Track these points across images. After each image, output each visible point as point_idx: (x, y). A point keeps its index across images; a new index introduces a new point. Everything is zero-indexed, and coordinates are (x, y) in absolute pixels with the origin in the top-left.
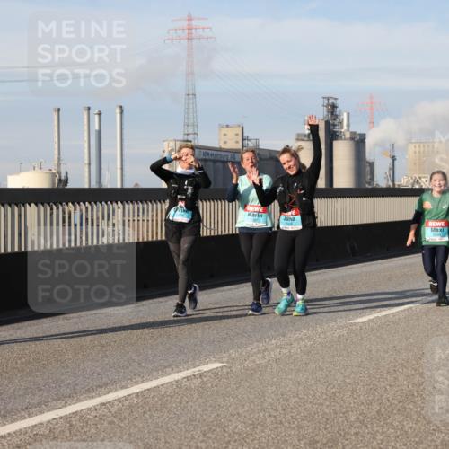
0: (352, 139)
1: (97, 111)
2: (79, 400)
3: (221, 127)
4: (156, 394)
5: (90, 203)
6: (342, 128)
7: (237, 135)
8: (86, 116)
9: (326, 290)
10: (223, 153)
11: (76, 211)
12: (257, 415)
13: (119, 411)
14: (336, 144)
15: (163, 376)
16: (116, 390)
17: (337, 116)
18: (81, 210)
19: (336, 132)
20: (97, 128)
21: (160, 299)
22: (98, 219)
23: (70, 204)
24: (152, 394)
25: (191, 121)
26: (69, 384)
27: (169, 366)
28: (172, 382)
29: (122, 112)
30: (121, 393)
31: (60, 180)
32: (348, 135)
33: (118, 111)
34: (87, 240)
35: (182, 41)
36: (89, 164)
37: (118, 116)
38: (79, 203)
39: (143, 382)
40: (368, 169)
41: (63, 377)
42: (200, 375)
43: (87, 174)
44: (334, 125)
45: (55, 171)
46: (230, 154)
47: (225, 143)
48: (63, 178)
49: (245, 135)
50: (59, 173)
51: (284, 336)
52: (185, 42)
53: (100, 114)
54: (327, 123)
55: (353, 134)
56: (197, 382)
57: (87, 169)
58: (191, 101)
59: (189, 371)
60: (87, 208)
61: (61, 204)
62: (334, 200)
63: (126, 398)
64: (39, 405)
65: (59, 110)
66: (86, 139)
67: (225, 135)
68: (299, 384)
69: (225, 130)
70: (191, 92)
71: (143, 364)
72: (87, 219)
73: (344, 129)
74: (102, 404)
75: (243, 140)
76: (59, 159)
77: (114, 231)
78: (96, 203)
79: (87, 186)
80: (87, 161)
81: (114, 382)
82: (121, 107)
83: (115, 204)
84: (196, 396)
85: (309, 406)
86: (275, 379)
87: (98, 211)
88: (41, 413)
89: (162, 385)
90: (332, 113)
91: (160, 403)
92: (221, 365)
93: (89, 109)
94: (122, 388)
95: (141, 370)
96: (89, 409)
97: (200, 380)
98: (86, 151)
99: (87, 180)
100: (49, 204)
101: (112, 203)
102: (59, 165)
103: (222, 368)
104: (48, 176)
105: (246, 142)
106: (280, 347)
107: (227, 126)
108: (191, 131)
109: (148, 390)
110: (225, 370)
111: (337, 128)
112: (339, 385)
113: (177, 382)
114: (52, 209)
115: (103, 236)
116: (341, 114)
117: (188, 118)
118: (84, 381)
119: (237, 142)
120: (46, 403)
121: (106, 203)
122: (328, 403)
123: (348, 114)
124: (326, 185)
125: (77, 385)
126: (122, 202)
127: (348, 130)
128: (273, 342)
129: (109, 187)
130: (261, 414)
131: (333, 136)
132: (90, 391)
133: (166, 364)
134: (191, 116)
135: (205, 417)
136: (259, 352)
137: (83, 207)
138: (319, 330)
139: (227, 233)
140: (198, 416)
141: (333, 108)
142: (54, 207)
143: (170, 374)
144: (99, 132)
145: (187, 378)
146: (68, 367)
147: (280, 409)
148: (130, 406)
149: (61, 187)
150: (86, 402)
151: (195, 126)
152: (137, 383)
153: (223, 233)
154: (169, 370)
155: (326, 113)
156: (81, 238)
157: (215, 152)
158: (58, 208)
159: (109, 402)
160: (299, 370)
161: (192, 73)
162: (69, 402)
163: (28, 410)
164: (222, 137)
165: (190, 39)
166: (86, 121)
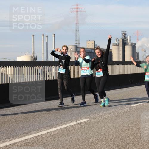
0: (131, 45)
1: (46, 36)
2: (40, 131)
3: (87, 41)
4: (66, 129)
5: (44, 66)
6: (128, 41)
7: (93, 44)
8: (43, 37)
9: (122, 95)
10: (88, 50)
11: (39, 69)
12: (99, 137)
13: (54, 135)
14: (126, 46)
15: (68, 123)
16: (53, 128)
17: (126, 37)
18: (41, 69)
19: (126, 43)
20: (46, 41)
21: (67, 98)
22: (47, 71)
23: (38, 66)
25: (77, 39)
26: (37, 126)
27: (70, 120)
28: (71, 126)
29: (55, 36)
30: (54, 129)
31: (34, 59)
32: (130, 44)
33: (53, 35)
34: (43, 78)
35: (75, 12)
36: (44, 53)
37: (53, 37)
38: (40, 66)
39: (61, 125)
40: (137, 55)
41: (35, 124)
42: (81, 123)
43: (43, 57)
44: (125, 40)
45: (32, 56)
46: (90, 50)
47: (89, 46)
48: (35, 58)
49: (95, 43)
50: (34, 56)
51: (108, 111)
52: (75, 13)
53: (47, 37)
54: (123, 40)
55: (132, 43)
56: (79, 126)
57: (43, 55)
58: (77, 32)
59: (77, 122)
60: (43, 68)
61: (35, 66)
62: (125, 65)
63: (56, 131)
64: (27, 132)
65: (34, 35)
66: (43, 45)
67: (89, 44)
68: (113, 126)
70: (77, 29)
71: (62, 120)
72: (43, 72)
73: (129, 42)
74: (48, 133)
75: (95, 45)
76: (34, 51)
77: (52, 75)
78: (46, 66)
79: (43, 61)
80: (43, 52)
81: (52, 125)
82: (54, 34)
83: (52, 66)
85: (117, 134)
86: (105, 125)
87: (47, 69)
88: (28, 135)
89: (68, 127)
90: (125, 37)
91: (67, 132)
92: (87, 120)
93: (44, 35)
94: (55, 127)
95: (61, 121)
96: (44, 134)
98: (43, 49)
99: (43, 59)
100: (31, 66)
101: (51, 66)
102: (34, 53)
103: (88, 121)
104: (30, 57)
105: (96, 46)
106: (107, 114)
107: (90, 41)
108: (77, 42)
109: (63, 128)
110: (88, 122)
111: (126, 42)
112: (127, 127)
113: (73, 125)
114: (31, 68)
115: (48, 77)
116: (127, 36)
117: (76, 38)
118: (42, 125)
119: (93, 46)
120: (30, 132)
121: (49, 66)
122: (123, 133)
123: (130, 37)
124: (122, 60)
125: (40, 126)
126: (54, 66)
127: (130, 42)
128: (105, 112)
129: (50, 61)
130: (101, 136)
131: (124, 44)
132: (44, 128)
133: (69, 120)
134: (77, 37)
135: (82, 137)
136: (100, 116)
137: (42, 68)
138: (120, 108)
140: (80, 137)
141: (125, 35)
142: (32, 68)
143: (70, 123)
144: (47, 43)
145: (76, 124)
146: (37, 120)
147: (107, 135)
148: (57, 133)
149: (34, 61)
150: (43, 132)
151: (79, 40)
152: (59, 126)
154: (70, 122)
155: (122, 36)
156: (41, 78)
158: (33, 68)
159: (50, 132)
160: (113, 122)
162: (37, 132)
163: (24, 134)
164: (88, 44)
165: (77, 12)
166: (43, 39)
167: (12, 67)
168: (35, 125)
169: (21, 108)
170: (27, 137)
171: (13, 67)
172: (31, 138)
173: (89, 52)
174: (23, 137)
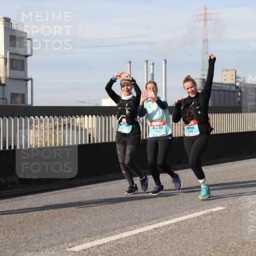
1: (151, 63)
2: (142, 226)
3: (223, 71)
4: (186, 224)
7: (232, 75)
8: (145, 66)
10: (224, 86)
13: (165, 233)
15: (190, 214)
16: (163, 221)
18: (143, 119)
20: (152, 72)
24: (184, 224)
26: (136, 216)
27: (193, 208)
28: (195, 217)
29: (166, 63)
30: (166, 223)
33: (164, 62)
37: (164, 65)
39: (178, 217)
41: (133, 213)
42: (212, 214)
46: (228, 86)
47: (225, 80)
49: (237, 75)
52: (202, 22)
53: (153, 64)
56: (210, 218)
58: (205, 56)
59: (205, 211)
63: (169, 226)
64: (120, 228)
65: (130, 62)
66: (146, 78)
67: (225, 75)
69: (225, 73)
70: (205, 51)
71: (178, 207)
74: (155, 229)
75: (236, 78)
81: (162, 216)
82: (165, 60)
84: (209, 226)
88: (122, 232)
89: (189, 219)
91: (188, 229)
92: (223, 208)
93: (147, 61)
94: (167, 220)
95: (177, 210)
96: (148, 231)
97: (211, 217)
103: (224, 210)
105: (237, 79)
107: (227, 70)
108: (205, 73)
109: (182, 221)
110: (226, 211)
113: (198, 217)
117: (204, 66)
118: (145, 215)
119: (232, 79)
120: (124, 227)
125: (141, 217)
132: (149, 221)
133: (192, 207)
135: (214, 238)
139: (226, 132)
140: (210, 237)
143: (193, 213)
144: (153, 75)
145: (204, 215)
146: (136, 207)
148: (171, 230)
150: (146, 227)
152: (175, 217)
153: (224, 132)
154: (193, 210)
157: (219, 86)
159: (159, 228)
161: (207, 40)
162: (137, 226)
163: (114, 231)
164: (224, 77)
165: (205, 20)
166: (145, 68)
167: (94, 116)
168: (133, 215)
169: (109, 186)
170: (120, 234)
171: (96, 116)
172: (126, 238)
173: (225, 89)
174: (113, 235)
